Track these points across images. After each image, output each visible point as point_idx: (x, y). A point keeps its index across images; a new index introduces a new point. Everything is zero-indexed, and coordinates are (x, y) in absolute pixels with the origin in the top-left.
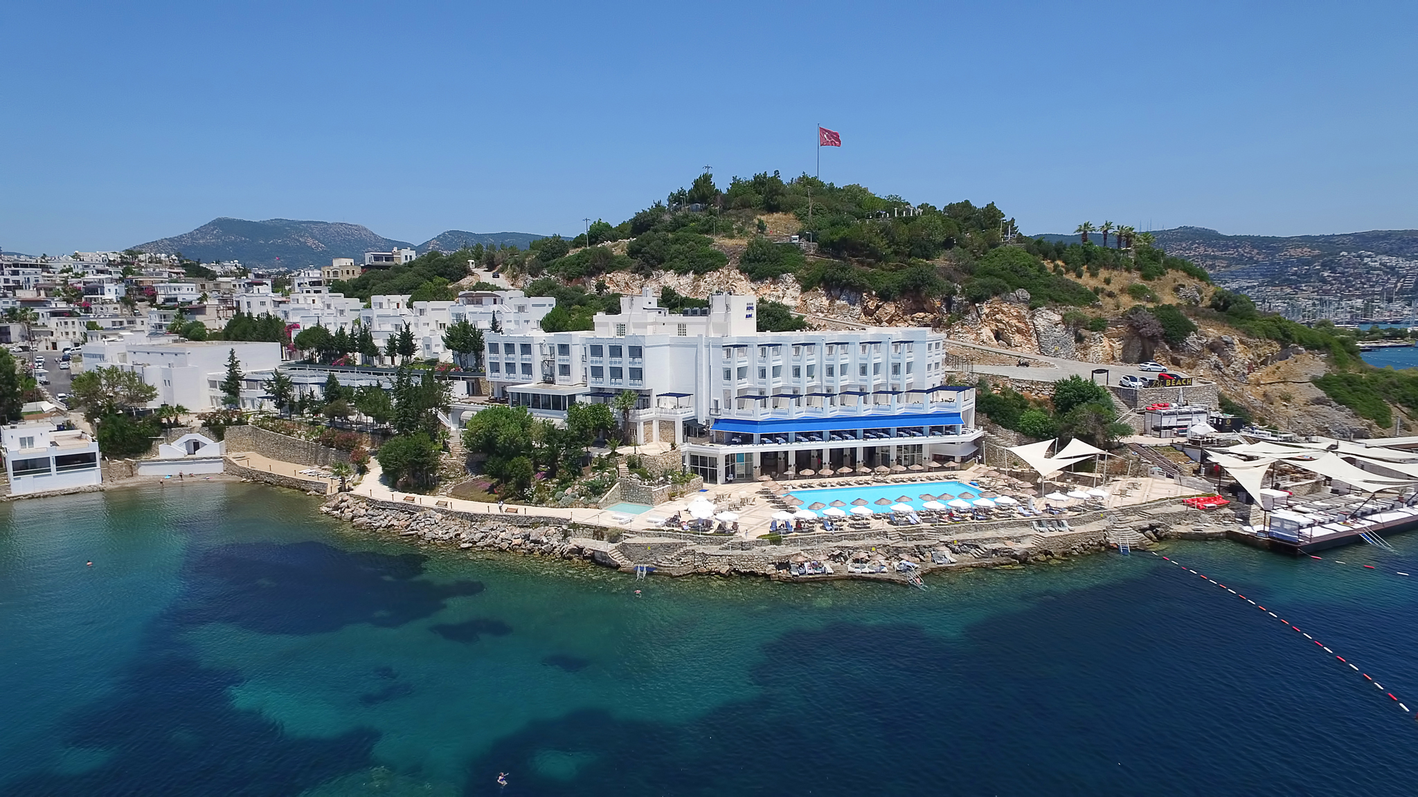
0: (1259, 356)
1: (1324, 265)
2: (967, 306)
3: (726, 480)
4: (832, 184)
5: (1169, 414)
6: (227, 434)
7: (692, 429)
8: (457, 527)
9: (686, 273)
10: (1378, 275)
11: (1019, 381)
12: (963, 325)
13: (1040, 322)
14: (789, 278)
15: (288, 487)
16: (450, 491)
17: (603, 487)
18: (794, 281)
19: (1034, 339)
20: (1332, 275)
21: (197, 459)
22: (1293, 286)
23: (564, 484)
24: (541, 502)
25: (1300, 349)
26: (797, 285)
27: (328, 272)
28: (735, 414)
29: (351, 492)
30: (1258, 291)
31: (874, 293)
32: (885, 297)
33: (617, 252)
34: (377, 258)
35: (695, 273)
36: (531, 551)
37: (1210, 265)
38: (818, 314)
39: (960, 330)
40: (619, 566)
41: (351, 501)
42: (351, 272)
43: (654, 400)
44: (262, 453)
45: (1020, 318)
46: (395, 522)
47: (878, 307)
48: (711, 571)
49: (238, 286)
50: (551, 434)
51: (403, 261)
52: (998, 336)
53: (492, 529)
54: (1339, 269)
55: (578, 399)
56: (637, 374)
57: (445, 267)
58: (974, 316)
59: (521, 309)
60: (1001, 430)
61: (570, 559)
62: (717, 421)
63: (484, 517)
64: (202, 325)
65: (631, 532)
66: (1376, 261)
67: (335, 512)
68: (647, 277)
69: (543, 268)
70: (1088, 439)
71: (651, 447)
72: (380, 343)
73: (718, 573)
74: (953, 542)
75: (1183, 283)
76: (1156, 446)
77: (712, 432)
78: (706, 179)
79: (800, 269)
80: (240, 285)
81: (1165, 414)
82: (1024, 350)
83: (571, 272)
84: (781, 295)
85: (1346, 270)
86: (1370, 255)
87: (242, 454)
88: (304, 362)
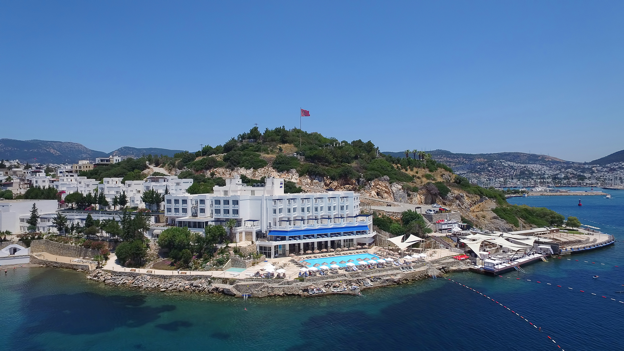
0: (473, 201)
1: (488, 165)
2: (365, 182)
3: (275, 256)
5: (444, 224)
6: (32, 244)
7: (260, 235)
8: (158, 282)
9: (250, 168)
10: (507, 169)
11: (388, 212)
12: (364, 190)
13: (394, 189)
14: (294, 171)
15: (66, 268)
16: (152, 266)
17: (224, 261)
18: (296, 172)
19: (392, 195)
20: (492, 169)
21: (16, 257)
22: (479, 173)
23: (206, 260)
24: (196, 269)
25: (486, 198)
26: (297, 174)
27: (76, 167)
28: (278, 228)
29: (102, 269)
30: (467, 175)
31: (329, 177)
32: (333, 179)
33: (218, 159)
34: (102, 161)
35: (253, 169)
36: (194, 291)
37: (449, 165)
38: (306, 186)
39: (363, 192)
40: (235, 295)
41: (103, 273)
42: (88, 167)
43: (243, 223)
44: (51, 252)
45: (386, 187)
46: (127, 282)
47: (330, 183)
48: (275, 295)
49: (26, 173)
50: (199, 239)
51: (115, 162)
52: (378, 194)
53: (175, 282)
54: (494, 167)
55: (209, 223)
56: (236, 212)
57: (136, 165)
58: (368, 186)
59: (178, 184)
60: (383, 232)
61: (212, 293)
62: (270, 231)
63: (171, 277)
64: (11, 192)
65: (240, 280)
66: (506, 164)
67: (95, 278)
68: (232, 170)
69: (184, 166)
70: (416, 235)
71: (243, 243)
72: (108, 199)
73: (279, 295)
74: (371, 277)
75: (444, 173)
76: (441, 236)
77: (268, 236)
78: (256, 129)
79: (298, 167)
80: (27, 173)
81: (443, 224)
82: (388, 200)
83: (198, 168)
84: (291, 178)
85: (497, 167)
86: (504, 161)
87: (39, 253)
88: (69, 209)
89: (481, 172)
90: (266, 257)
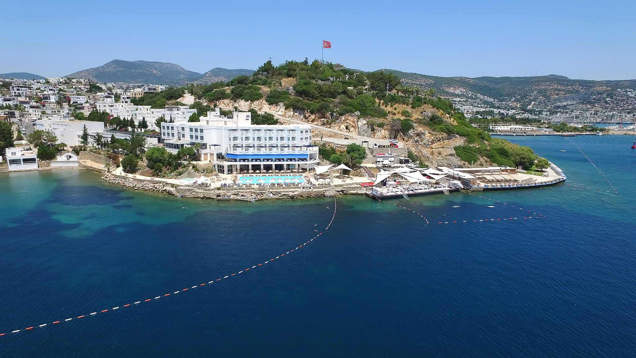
0: (437, 138)
1: (608, 95)
2: (338, 117)
3: (228, 173)
4: (331, 63)
6: (80, 154)
7: (220, 157)
8: (136, 183)
9: (248, 101)
10: (632, 100)
11: (337, 144)
12: (335, 124)
13: (360, 124)
15: (97, 171)
16: (139, 173)
17: (182, 173)
18: (283, 105)
19: (357, 130)
20: (611, 100)
21: (69, 161)
22: (592, 105)
23: (172, 171)
24: (164, 177)
25: (456, 136)
26: (284, 107)
27: (133, 94)
28: (232, 152)
29: (111, 173)
30: (575, 107)
31: (309, 111)
32: (312, 112)
33: (228, 92)
34: (149, 89)
35: (251, 101)
36: (154, 190)
37: (557, 94)
38: (289, 118)
39: (334, 125)
40: (174, 195)
41: (110, 175)
42: (140, 94)
43: (208, 147)
44: (91, 160)
45: (354, 122)
46: (120, 182)
47: (309, 116)
48: (198, 197)
49: (101, 97)
50: (171, 155)
51: (160, 90)
52: (347, 128)
53: (145, 184)
54: (615, 97)
55: (185, 146)
56: (202, 138)
57: (173, 94)
58: (339, 120)
59: (183, 113)
60: (325, 161)
61: (163, 193)
62: (227, 154)
63: (144, 180)
64: (83, 114)
65: (181, 186)
66: (633, 94)
67: (105, 179)
68: (235, 101)
69: (203, 96)
70: (346, 164)
72: (137, 123)
73: (200, 197)
74: (273, 192)
76: (371, 167)
77: (226, 158)
78: (269, 63)
79: (286, 101)
80: (102, 97)
82: (353, 133)
83: (210, 99)
84: (278, 111)
85: (618, 98)
86: (631, 91)
87: (84, 160)
88: (113, 129)
89: (595, 103)
90: (219, 173)
